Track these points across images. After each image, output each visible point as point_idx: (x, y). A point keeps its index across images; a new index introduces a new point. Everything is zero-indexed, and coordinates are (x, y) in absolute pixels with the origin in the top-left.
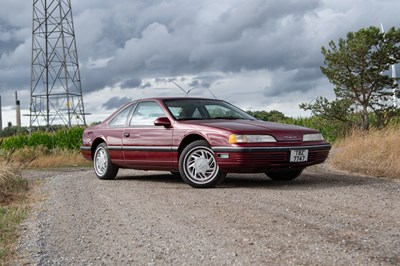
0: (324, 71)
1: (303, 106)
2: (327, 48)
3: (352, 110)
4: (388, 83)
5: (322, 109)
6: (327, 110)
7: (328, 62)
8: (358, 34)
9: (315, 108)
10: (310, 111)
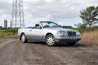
0: (80, 16)
1: (75, 25)
2: (81, 11)
3: (87, 26)
4: (96, 20)
5: (80, 26)
6: (81, 26)
7: (81, 14)
8: (89, 8)
9: (78, 25)
10: (77, 26)
